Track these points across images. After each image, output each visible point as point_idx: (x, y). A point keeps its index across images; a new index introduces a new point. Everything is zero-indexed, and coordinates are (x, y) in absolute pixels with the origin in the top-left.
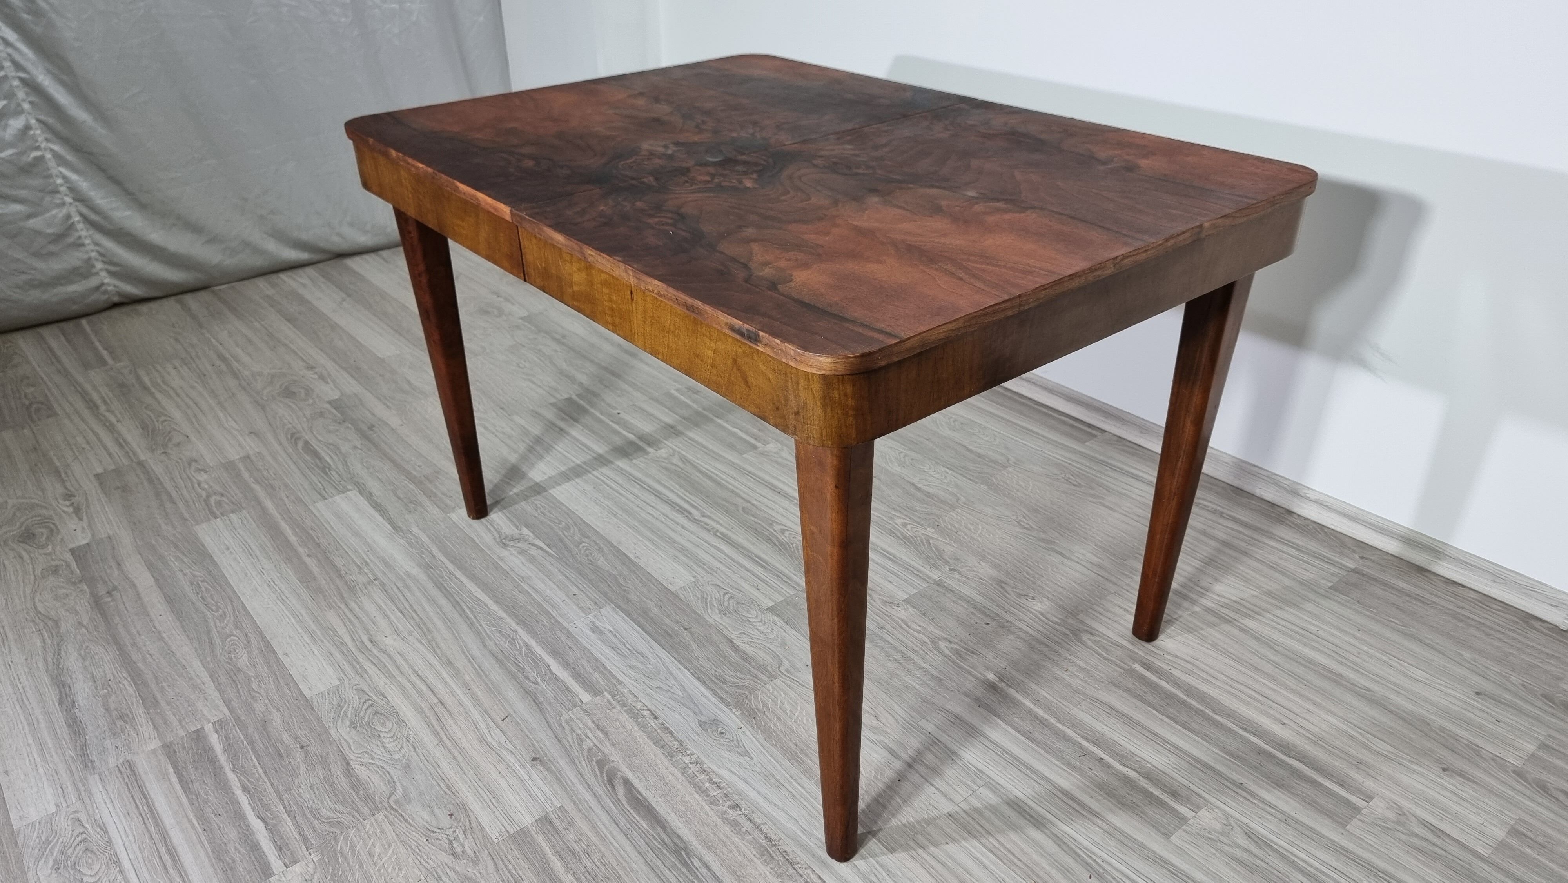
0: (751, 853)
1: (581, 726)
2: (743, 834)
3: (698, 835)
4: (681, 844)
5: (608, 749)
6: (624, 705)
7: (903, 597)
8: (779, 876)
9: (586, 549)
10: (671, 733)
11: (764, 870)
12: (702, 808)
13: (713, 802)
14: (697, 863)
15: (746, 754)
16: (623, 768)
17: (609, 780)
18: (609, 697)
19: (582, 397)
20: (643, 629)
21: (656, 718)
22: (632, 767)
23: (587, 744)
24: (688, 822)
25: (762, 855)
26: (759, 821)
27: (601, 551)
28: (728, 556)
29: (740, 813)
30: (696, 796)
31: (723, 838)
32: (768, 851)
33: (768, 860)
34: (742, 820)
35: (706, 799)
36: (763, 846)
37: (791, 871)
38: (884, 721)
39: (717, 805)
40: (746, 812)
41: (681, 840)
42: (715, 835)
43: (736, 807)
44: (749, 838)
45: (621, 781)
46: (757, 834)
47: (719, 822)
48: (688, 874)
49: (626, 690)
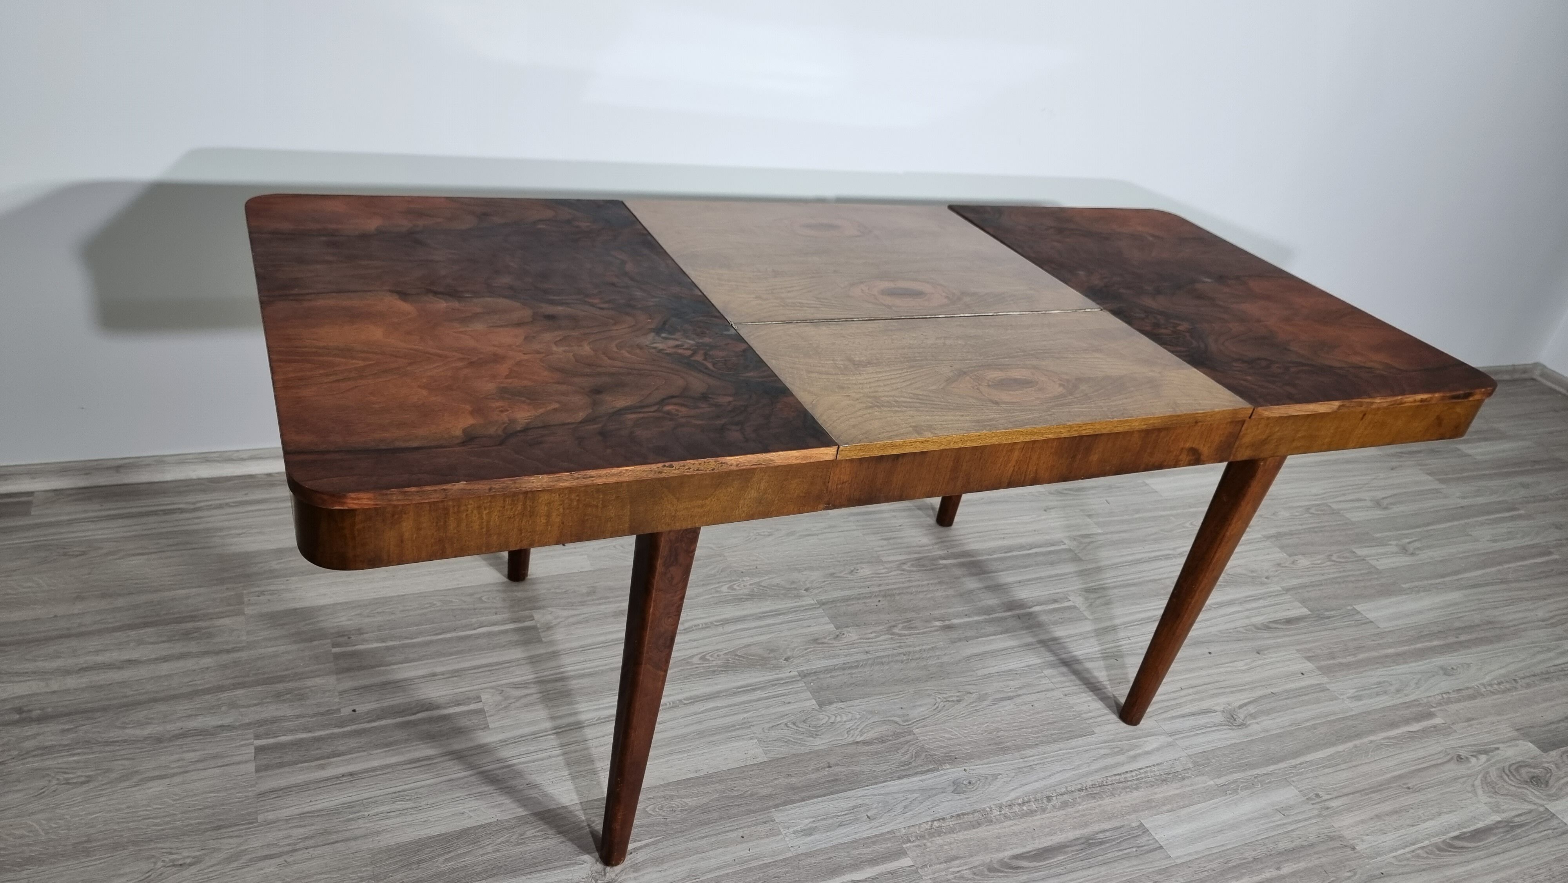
0: (1092, 803)
1: (944, 873)
2: (1074, 803)
3: (1075, 828)
4: (1083, 840)
5: (977, 860)
6: (923, 837)
7: (831, 627)
8: (1113, 795)
9: (661, 808)
10: (963, 814)
11: (1107, 801)
12: (1048, 818)
13: (1044, 810)
14: (1101, 836)
15: (995, 777)
16: (1001, 855)
17: (1011, 868)
18: (909, 845)
19: (267, 735)
20: (819, 797)
21: (943, 819)
22: (999, 850)
23: (967, 874)
24: (1062, 830)
25: (1095, 798)
26: (1064, 790)
27: (672, 797)
28: (726, 707)
29: (1055, 798)
30: (1036, 818)
31: (1078, 815)
32: (1092, 794)
33: (1099, 796)
34: (1061, 799)
35: (1039, 813)
36: (1087, 795)
37: (1109, 787)
38: (973, 691)
39: (1046, 808)
40: (1055, 794)
41: (1078, 839)
42: (1074, 818)
43: (1049, 798)
44: (1078, 800)
45: (1014, 860)
46: (1076, 795)
47: (1063, 812)
48: (1111, 844)
49: (903, 831)
